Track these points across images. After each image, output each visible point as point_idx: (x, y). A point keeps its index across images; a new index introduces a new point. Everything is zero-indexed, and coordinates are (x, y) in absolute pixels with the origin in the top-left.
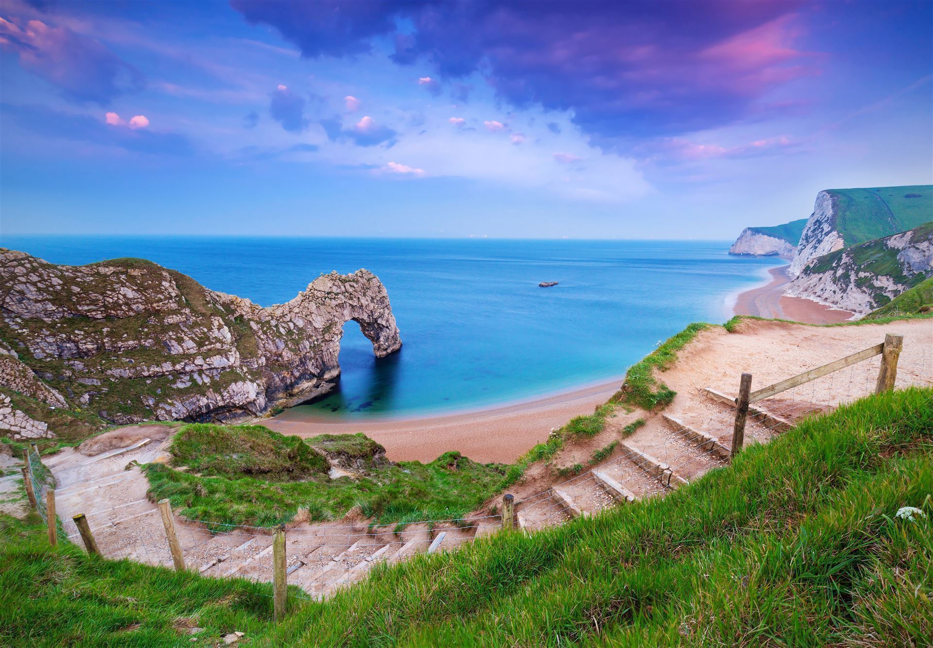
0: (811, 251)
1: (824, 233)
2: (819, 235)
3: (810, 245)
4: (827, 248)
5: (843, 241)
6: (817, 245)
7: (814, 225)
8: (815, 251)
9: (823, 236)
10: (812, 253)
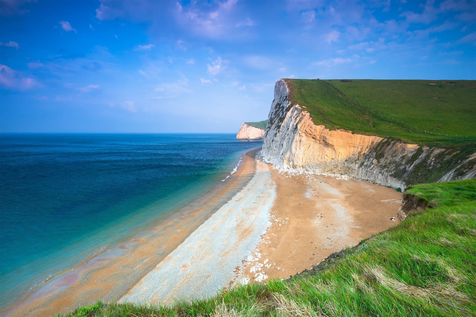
0: (275, 132)
1: (284, 110)
2: (281, 114)
3: (273, 126)
4: (291, 125)
5: (309, 114)
6: (280, 124)
7: (276, 109)
8: (279, 131)
9: (285, 113)
10: (276, 134)
